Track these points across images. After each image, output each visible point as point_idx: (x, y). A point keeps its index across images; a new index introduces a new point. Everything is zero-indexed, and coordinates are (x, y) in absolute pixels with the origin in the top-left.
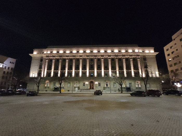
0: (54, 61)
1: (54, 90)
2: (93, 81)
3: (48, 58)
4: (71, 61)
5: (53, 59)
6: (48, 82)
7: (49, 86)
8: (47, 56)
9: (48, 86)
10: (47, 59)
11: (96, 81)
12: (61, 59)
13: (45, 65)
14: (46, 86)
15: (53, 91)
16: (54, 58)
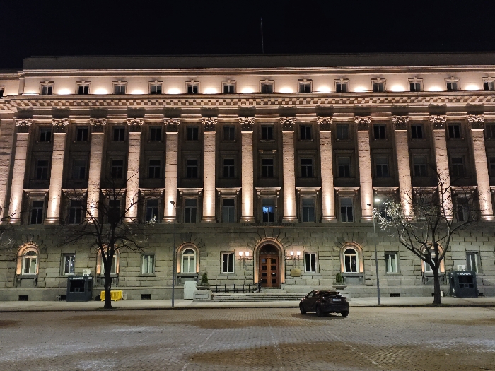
0: (60, 138)
1: (64, 291)
2: (276, 241)
3: (28, 122)
4: (154, 137)
5: (59, 129)
6: (30, 253)
7: (34, 270)
8: (23, 114)
9: (30, 273)
10: (23, 129)
11: (292, 241)
12: (98, 128)
13: (13, 160)
14: (18, 272)
15: (63, 298)
16: (65, 122)
